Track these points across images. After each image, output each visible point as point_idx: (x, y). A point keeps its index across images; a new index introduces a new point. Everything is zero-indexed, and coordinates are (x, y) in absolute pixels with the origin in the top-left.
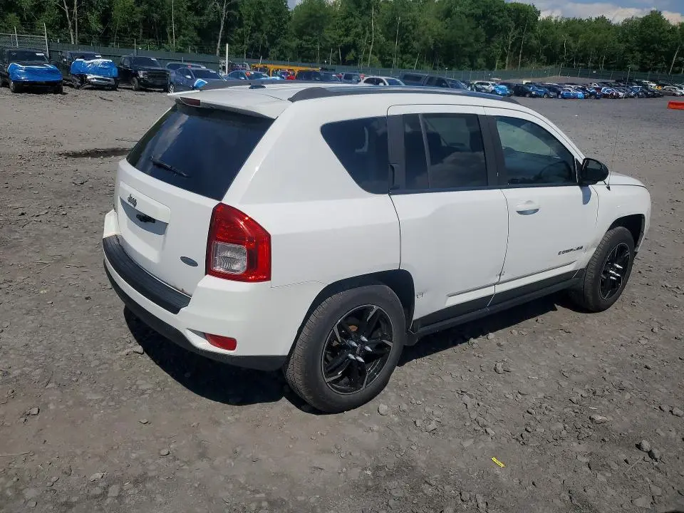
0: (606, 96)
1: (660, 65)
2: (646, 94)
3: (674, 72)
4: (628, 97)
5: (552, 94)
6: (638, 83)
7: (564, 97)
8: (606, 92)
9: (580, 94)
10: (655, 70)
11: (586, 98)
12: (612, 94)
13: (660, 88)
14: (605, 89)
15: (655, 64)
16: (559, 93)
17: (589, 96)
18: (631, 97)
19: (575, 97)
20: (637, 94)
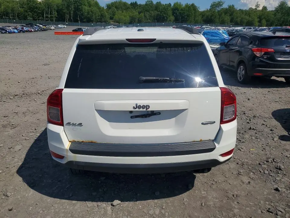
0: (27, 31)
1: (40, 18)
2: (41, 29)
3: (46, 20)
4: (35, 31)
5: (3, 31)
6: (36, 25)
7: (9, 33)
8: (26, 30)
9: (16, 31)
10: (39, 20)
11: (19, 32)
12: (29, 30)
13: (45, 27)
14: (25, 28)
15: (38, 17)
16: (6, 31)
17: (20, 32)
18: (37, 31)
19: (14, 32)
20: (38, 30)
